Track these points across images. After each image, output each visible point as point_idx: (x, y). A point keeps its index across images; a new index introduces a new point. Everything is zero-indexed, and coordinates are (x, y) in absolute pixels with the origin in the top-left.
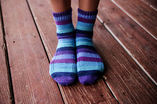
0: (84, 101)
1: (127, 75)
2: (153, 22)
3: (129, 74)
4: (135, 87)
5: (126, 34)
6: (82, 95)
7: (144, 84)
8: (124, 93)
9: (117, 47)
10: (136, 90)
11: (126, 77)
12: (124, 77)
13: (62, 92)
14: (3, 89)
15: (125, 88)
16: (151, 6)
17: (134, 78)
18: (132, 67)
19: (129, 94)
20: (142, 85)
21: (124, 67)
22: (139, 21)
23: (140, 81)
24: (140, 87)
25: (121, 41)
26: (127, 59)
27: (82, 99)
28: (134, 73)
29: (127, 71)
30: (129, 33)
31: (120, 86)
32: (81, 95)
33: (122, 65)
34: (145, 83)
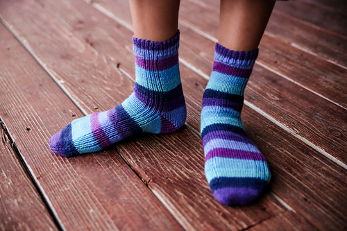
0: (230, 223)
1: (297, 165)
2: (309, 71)
3: (301, 164)
4: (321, 185)
5: (266, 96)
6: (221, 214)
7: (339, 179)
8: (306, 200)
9: (257, 119)
10: (327, 191)
11: (298, 170)
12: (294, 170)
13: (176, 213)
14: (38, 223)
15: (304, 190)
16: (294, 45)
17: (314, 170)
18: (303, 151)
19: (316, 200)
20: (335, 180)
21: (286, 153)
22: (283, 72)
23: (328, 174)
24: (333, 185)
25: (261, 108)
26: (286, 138)
27: (224, 221)
28: (310, 162)
29: (295, 160)
30: (271, 93)
31: (293, 187)
32: (219, 212)
33: (281, 150)
34: (338, 177)
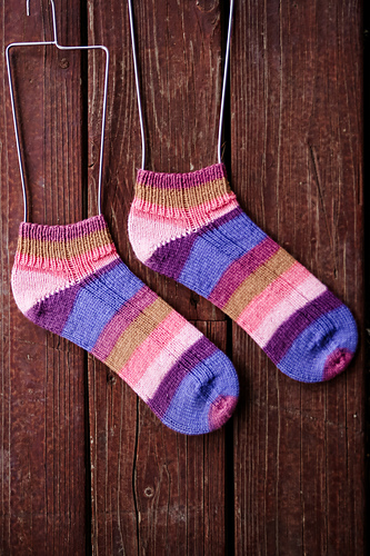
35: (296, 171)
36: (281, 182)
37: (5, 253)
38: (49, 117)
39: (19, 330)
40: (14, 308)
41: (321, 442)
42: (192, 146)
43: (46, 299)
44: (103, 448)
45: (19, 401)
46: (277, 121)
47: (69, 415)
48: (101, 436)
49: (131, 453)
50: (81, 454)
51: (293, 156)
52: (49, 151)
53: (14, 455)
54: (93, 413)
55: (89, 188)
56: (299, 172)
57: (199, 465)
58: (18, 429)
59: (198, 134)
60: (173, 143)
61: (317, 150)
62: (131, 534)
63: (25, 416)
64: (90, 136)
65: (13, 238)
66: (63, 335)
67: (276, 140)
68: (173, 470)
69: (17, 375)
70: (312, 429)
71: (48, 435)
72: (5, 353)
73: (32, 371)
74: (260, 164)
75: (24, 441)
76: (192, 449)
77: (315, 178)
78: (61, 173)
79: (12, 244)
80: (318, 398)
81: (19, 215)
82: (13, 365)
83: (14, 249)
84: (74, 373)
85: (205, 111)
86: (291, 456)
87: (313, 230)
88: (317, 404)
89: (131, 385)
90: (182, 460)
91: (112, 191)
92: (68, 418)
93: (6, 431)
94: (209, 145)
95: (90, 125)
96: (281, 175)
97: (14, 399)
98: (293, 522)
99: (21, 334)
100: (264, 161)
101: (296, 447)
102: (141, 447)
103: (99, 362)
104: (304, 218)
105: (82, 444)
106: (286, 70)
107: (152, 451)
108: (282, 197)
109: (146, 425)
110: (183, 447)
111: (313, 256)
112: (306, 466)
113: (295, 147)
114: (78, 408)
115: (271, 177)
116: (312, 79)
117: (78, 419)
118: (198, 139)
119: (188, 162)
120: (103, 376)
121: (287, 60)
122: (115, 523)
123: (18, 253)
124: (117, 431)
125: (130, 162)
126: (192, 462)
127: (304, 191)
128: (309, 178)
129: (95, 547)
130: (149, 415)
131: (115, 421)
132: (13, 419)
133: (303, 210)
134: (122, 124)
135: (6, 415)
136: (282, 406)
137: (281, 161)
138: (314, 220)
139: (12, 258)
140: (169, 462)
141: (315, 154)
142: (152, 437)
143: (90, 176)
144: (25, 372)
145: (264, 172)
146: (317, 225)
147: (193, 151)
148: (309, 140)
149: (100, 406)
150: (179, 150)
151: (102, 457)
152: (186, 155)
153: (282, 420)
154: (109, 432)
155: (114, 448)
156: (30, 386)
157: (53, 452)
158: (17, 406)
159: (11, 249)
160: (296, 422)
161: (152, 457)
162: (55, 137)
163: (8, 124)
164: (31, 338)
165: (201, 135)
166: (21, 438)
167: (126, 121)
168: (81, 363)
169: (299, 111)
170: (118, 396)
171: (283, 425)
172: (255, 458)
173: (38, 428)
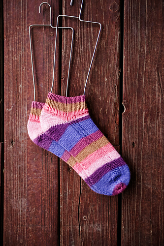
35: (151, 82)
36: (144, 86)
37: (25, 115)
38: (45, 57)
39: (31, 148)
40: (29, 139)
41: (159, 198)
42: (106, 70)
43: (42, 134)
44: (66, 199)
45: (30, 178)
46: (143, 60)
47: (51, 184)
48: (65, 193)
49: (77, 201)
50: (56, 201)
51: (150, 75)
52: (45, 71)
53: (28, 200)
54: (62, 184)
55: (62, 88)
56: (153, 82)
57: (106, 207)
58: (30, 189)
59: (109, 65)
60: (98, 69)
61: (161, 73)
62: (77, 235)
63: (33, 184)
64: (63, 66)
65: (29, 108)
66: (50, 150)
67: (143, 68)
68: (95, 209)
69: (30, 167)
70: (156, 193)
71: (43, 192)
72: (25, 157)
73: (36, 165)
74: (136, 79)
75: (32, 194)
76: (104, 200)
77: (159, 85)
78: (50, 81)
79: (29, 111)
80: (158, 180)
81: (32, 99)
82: (28, 163)
83: (29, 113)
84: (54, 167)
85: (112, 55)
86: (146, 205)
87: (158, 107)
88: (158, 182)
89: (78, 172)
90: (99, 205)
91: (72, 89)
92: (51, 185)
93: (25, 190)
94: (114, 70)
95: (63, 60)
96: (145, 83)
97: (28, 177)
98: (147, 233)
99: (32, 150)
100: (137, 77)
101: (149, 200)
102: (82, 198)
103: (64, 162)
104: (154, 102)
105: (57, 197)
106: (148, 38)
107: (86, 201)
108: (145, 93)
109: (84, 189)
110: (100, 199)
111: (158, 119)
112: (153, 209)
113: (151, 71)
114: (55, 181)
115: (140, 84)
116: (159, 41)
117: (55, 186)
118: (109, 67)
119: (104, 77)
120: (66, 168)
121: (149, 33)
122: (70, 231)
123: (31, 114)
124: (72, 192)
125: (80, 77)
126: (103, 206)
127: (155, 90)
128: (157, 85)
129: (62, 240)
130: (85, 186)
131: (71, 187)
132: (28, 185)
133: (154, 99)
134: (76, 61)
135: (25, 184)
136: (143, 183)
137: (145, 77)
138: (159, 103)
139: (28, 117)
140: (94, 205)
141: (160, 74)
142: (87, 194)
143: (62, 82)
144: (33, 166)
145: (137, 82)
146: (160, 105)
147: (107, 72)
148: (157, 68)
149: (65, 181)
150: (101, 72)
151: (65, 202)
152: (104, 74)
153: (143, 189)
154: (68, 192)
155: (70, 199)
156: (35, 172)
157: (44, 200)
158: (29, 180)
159: (28, 113)
160: (149, 190)
161: (86, 203)
162: (47, 66)
163: (28, 60)
164: (36, 151)
165: (110, 66)
166: (31, 194)
167: (78, 59)
168: (57, 162)
169: (153, 56)
170: (72, 177)
171: (143, 191)
172: (131, 205)
173: (38, 189)
